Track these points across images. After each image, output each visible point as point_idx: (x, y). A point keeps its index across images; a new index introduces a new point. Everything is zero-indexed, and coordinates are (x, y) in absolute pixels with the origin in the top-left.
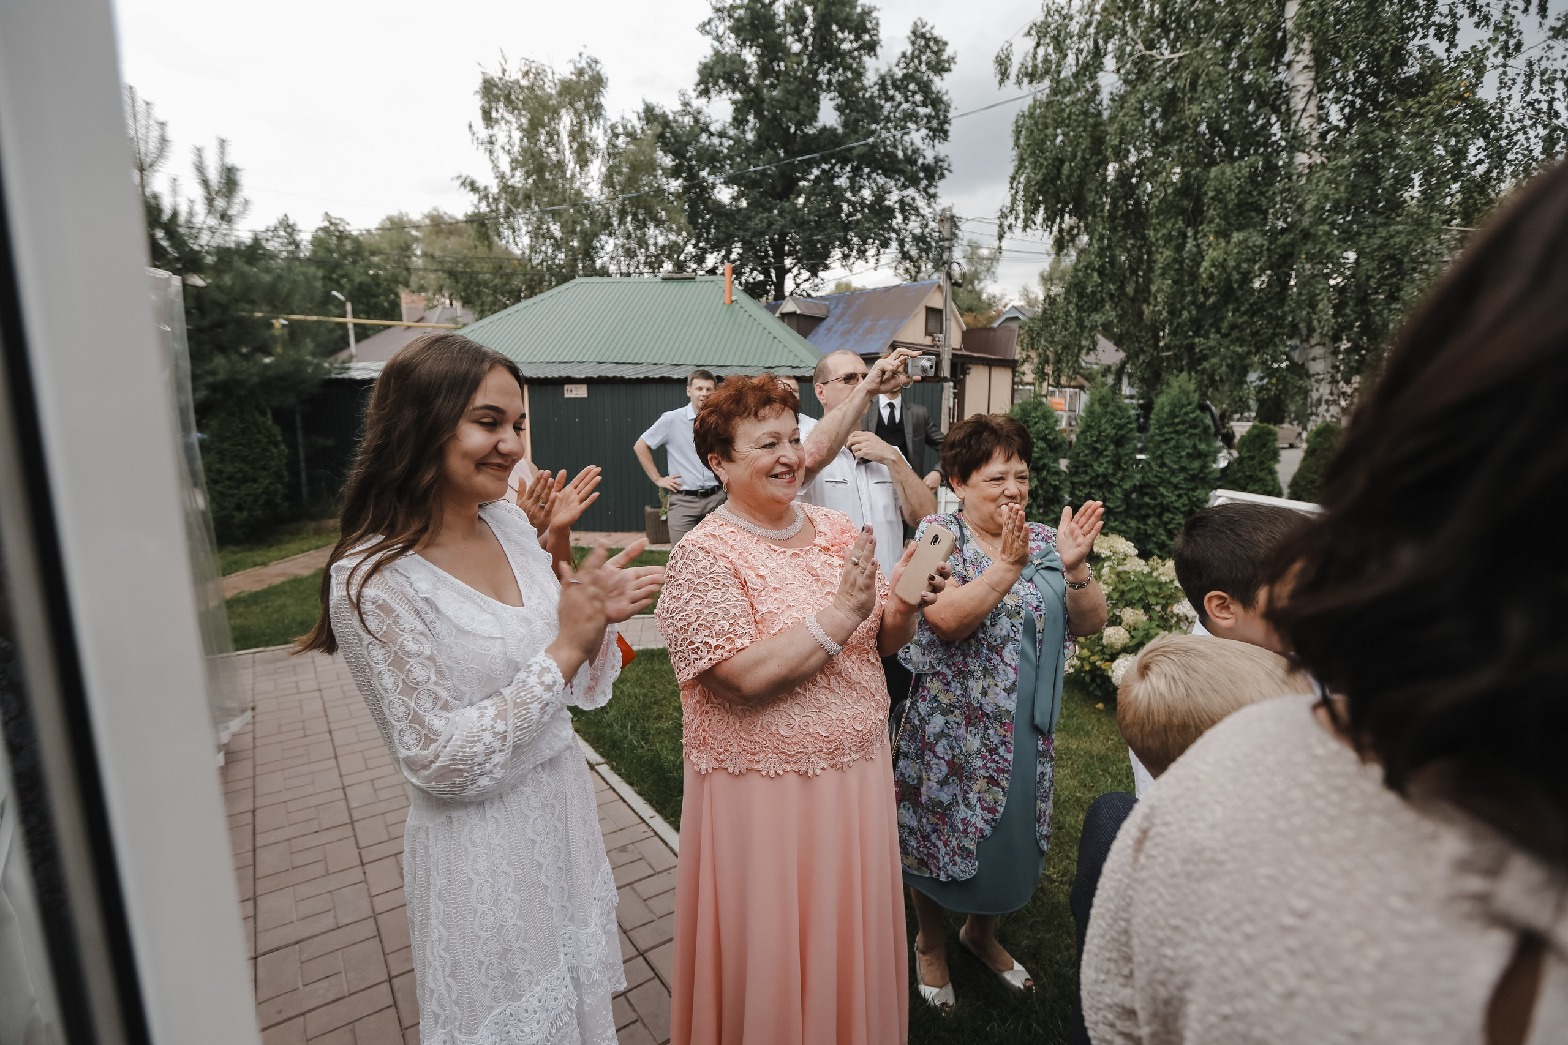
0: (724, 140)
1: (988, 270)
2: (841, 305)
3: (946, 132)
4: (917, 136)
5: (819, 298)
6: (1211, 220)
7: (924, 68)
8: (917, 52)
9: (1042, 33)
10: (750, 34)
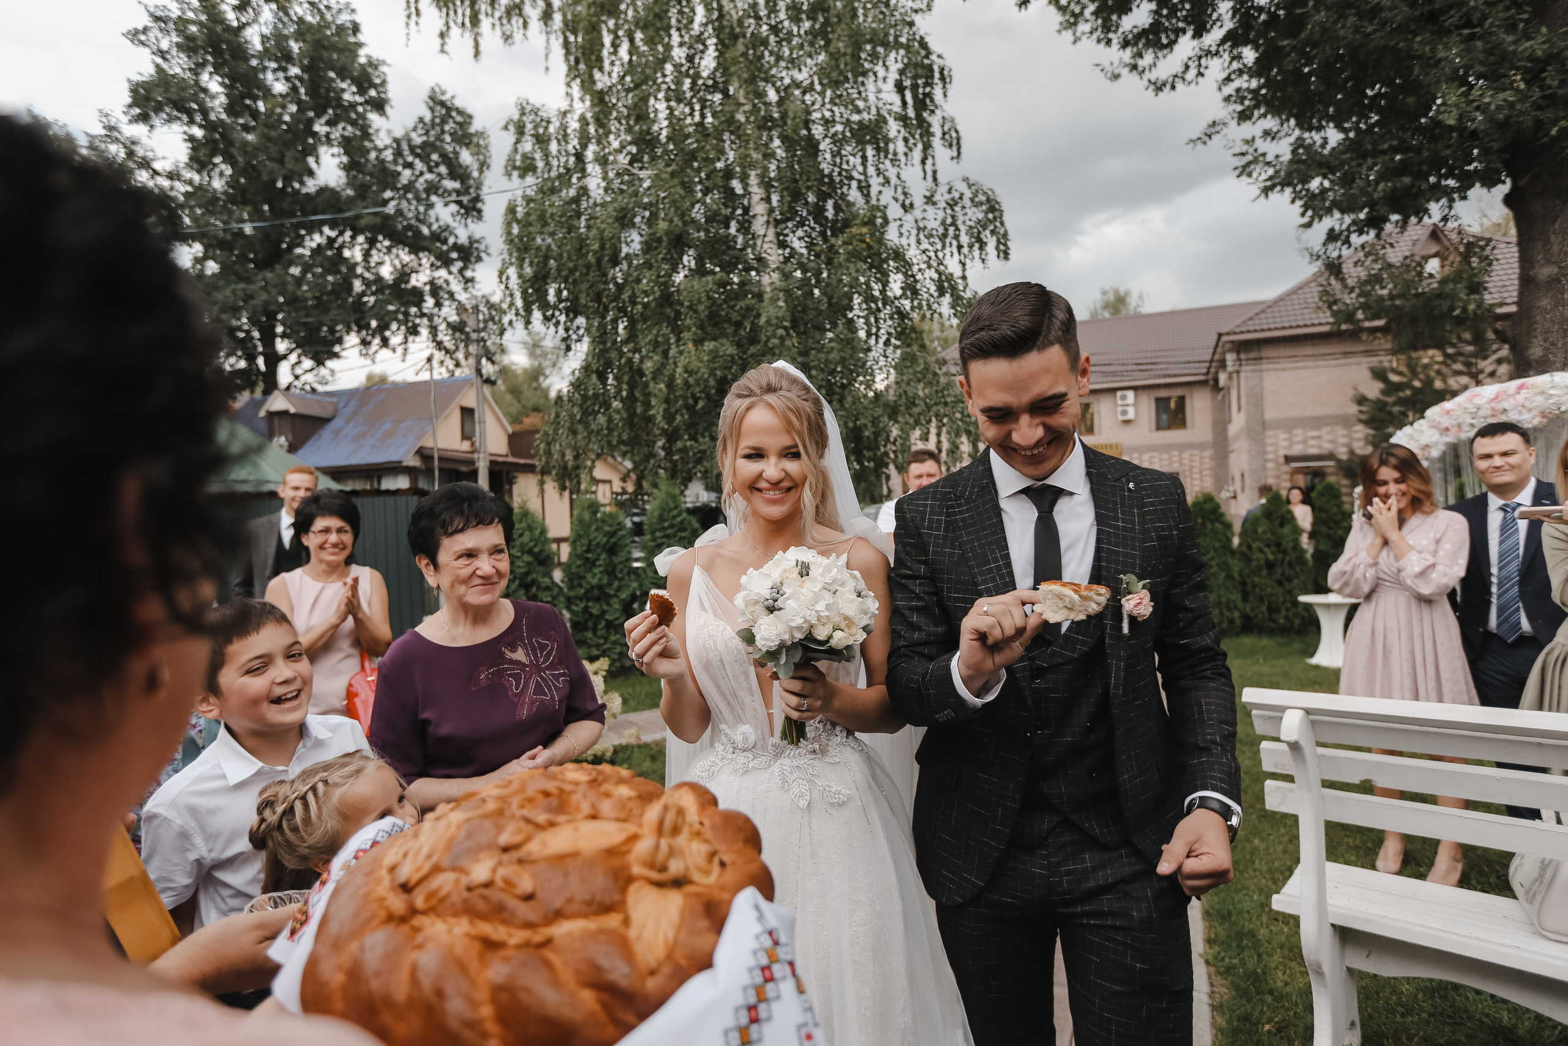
0: (177, 184)
1: (554, 366)
2: (353, 404)
3: (479, 211)
4: (443, 213)
5: (327, 394)
6: (689, 329)
7: (448, 139)
8: (437, 121)
9: (520, 130)
10: (209, 58)
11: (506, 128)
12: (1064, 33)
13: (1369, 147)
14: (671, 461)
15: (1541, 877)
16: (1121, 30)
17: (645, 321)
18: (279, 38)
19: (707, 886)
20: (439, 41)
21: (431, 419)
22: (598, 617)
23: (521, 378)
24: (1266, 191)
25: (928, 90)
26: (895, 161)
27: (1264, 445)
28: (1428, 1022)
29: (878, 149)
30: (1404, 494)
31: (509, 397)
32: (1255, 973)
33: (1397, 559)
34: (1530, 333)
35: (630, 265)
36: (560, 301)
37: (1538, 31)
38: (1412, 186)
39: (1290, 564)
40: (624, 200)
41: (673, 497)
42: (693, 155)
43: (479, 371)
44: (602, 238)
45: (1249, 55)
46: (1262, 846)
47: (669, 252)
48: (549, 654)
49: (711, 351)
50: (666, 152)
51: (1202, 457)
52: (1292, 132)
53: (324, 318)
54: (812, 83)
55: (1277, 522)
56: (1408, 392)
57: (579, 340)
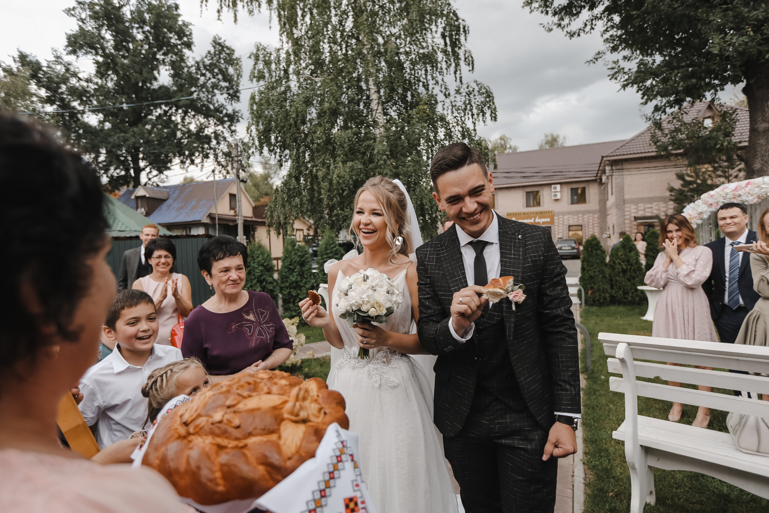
0: (90, 84)
1: (275, 173)
2: (177, 192)
3: (238, 97)
4: (220, 98)
5: (164, 187)
6: (340, 156)
7: (222, 61)
8: (217, 52)
9: (257, 58)
10: (105, 22)
11: (250, 57)
12: (525, 7)
13: (675, 64)
14: (332, 220)
15: (740, 422)
16: (553, 7)
17: (318, 152)
18: (140, 13)
19: (317, 423)
20: (217, 14)
21: (214, 200)
22: (295, 296)
23: (259, 179)
24: (624, 86)
25: (457, 37)
26: (441, 73)
27: (624, 212)
28: (688, 492)
29: (433, 67)
30: (680, 237)
31: (253, 188)
32: (606, 468)
33: (677, 268)
34: (755, 156)
35: (311, 124)
36: (277, 143)
37: (760, 6)
38: (697, 84)
39: (634, 270)
40: (308, 93)
41: (332, 238)
42: (341, 70)
43: (238, 176)
44: (297, 112)
45: (617, 19)
46: (614, 408)
47: (330, 118)
48: (265, 317)
49: (350, 167)
50: (329, 68)
51: (593, 218)
52: (638, 57)
53: (163, 151)
54: (400, 34)
55: (628, 250)
56: (695, 186)
57: (286, 161)
